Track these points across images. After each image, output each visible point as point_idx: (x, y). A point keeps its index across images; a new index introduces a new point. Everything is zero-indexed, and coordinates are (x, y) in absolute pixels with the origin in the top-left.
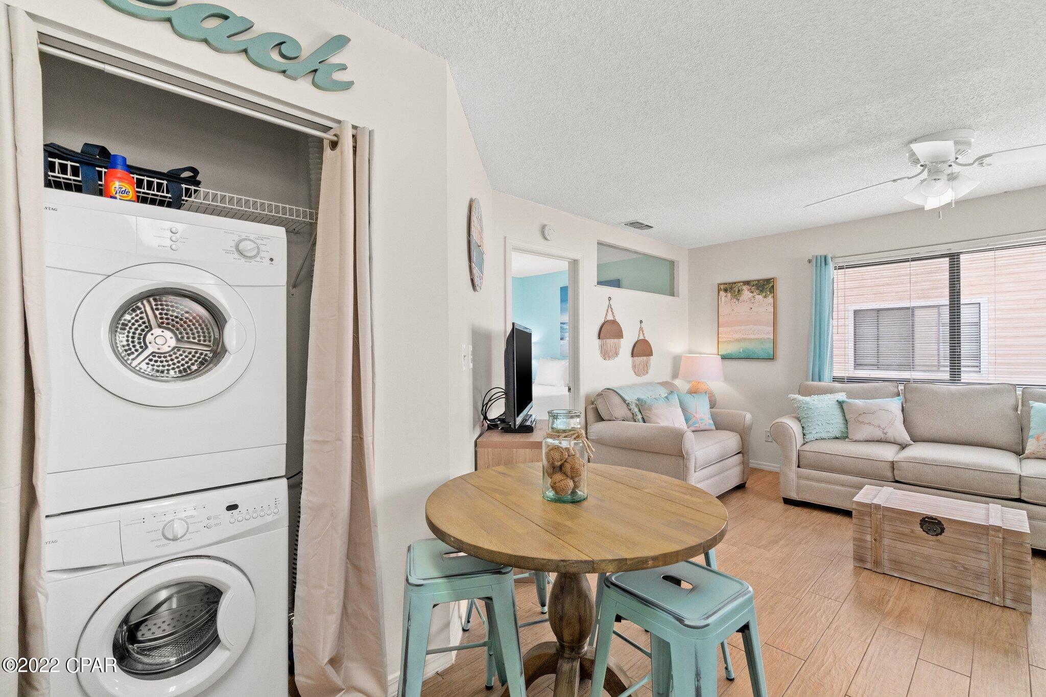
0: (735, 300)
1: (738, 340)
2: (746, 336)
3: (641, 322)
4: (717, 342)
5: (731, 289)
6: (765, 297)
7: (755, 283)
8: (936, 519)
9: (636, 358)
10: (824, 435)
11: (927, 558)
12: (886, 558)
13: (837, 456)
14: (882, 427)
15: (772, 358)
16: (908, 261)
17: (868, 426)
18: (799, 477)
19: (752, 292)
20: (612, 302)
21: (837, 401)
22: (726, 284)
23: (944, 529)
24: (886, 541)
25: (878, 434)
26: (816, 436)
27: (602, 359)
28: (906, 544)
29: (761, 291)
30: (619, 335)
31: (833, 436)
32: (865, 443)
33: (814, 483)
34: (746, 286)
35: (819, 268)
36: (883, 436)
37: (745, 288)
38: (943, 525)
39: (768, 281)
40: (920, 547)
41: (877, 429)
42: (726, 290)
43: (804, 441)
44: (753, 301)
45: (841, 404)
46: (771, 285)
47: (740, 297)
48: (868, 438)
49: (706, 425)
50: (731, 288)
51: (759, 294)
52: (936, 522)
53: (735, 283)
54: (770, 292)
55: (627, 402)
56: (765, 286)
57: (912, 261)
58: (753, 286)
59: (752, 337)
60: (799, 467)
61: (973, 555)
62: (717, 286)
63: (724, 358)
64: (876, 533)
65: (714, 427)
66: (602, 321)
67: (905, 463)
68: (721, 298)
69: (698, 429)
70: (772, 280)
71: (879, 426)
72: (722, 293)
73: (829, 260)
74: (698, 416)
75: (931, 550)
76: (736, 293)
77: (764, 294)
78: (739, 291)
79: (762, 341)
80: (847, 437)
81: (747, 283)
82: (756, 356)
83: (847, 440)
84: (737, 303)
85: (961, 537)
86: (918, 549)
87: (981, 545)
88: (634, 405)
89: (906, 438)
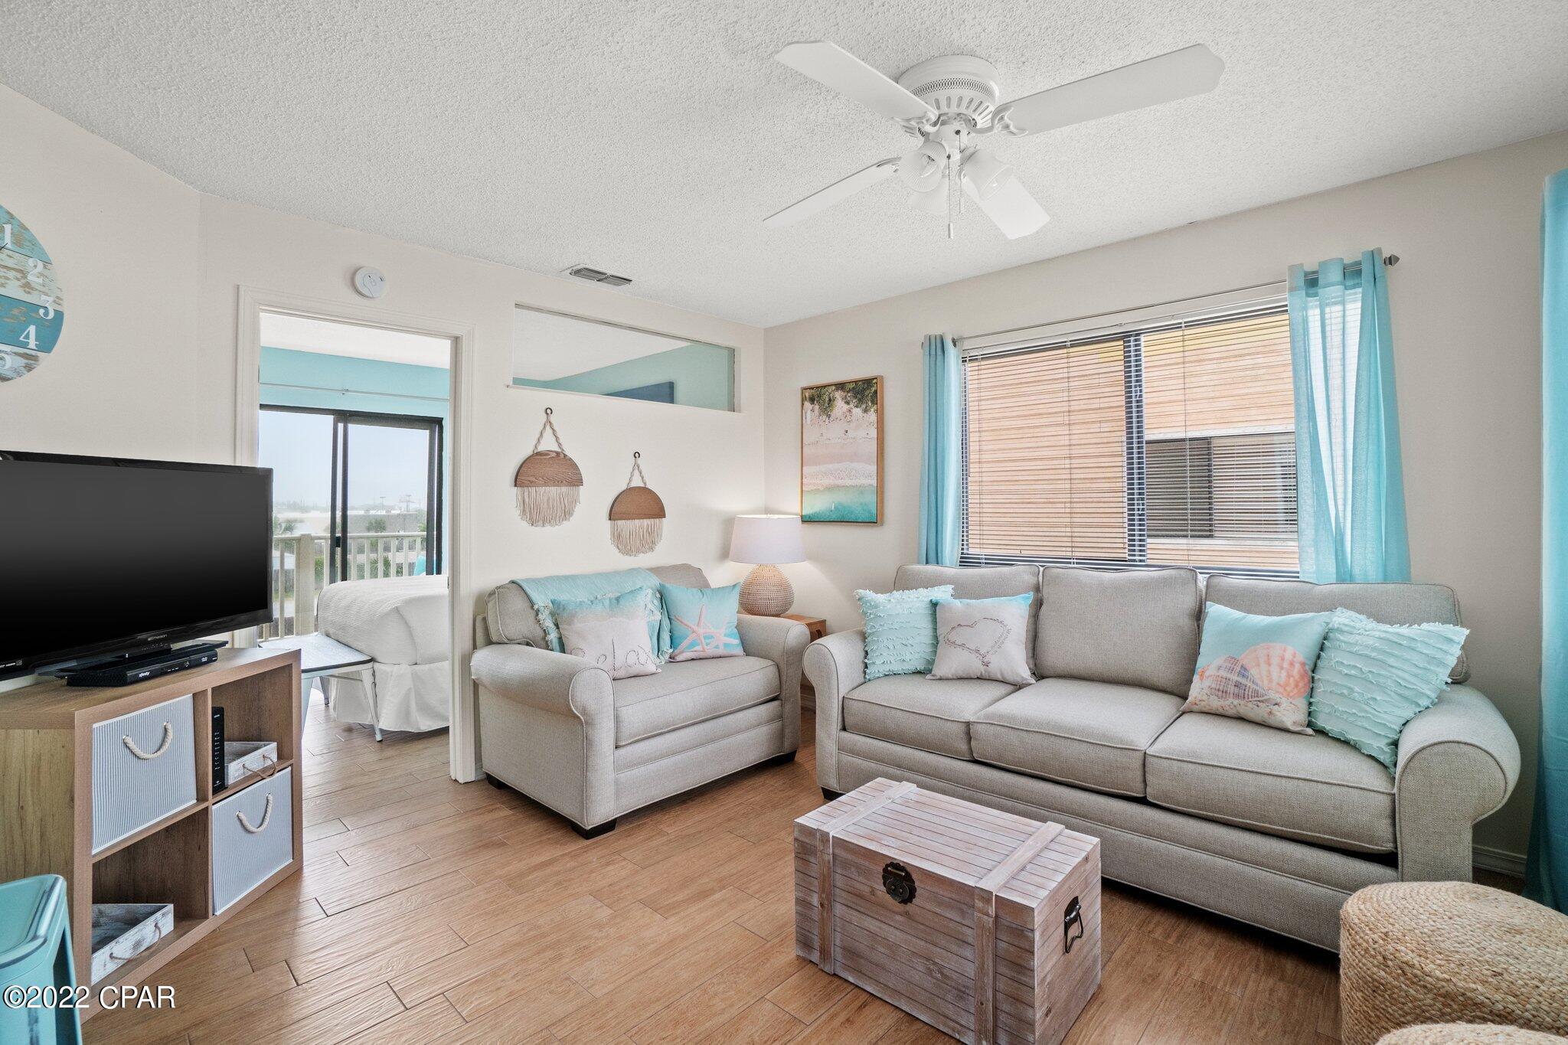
0: (825, 417)
1: (830, 489)
2: (840, 482)
3: (637, 455)
4: (800, 490)
5: (817, 396)
6: (866, 411)
7: (852, 386)
8: (902, 869)
9: (620, 522)
10: (897, 667)
11: (893, 947)
12: (838, 942)
13: (893, 711)
14: (982, 652)
15: (875, 521)
16: (1065, 347)
17: (959, 649)
18: (841, 748)
19: (848, 403)
20: (552, 418)
21: (931, 601)
22: (813, 388)
23: (915, 890)
24: (839, 909)
25: (976, 667)
26: (885, 669)
27: (525, 524)
28: (864, 917)
29: (860, 400)
30: (573, 477)
31: (912, 668)
32: (958, 682)
33: (860, 761)
34: (840, 392)
35: (933, 359)
36: (982, 669)
37: (838, 395)
38: (914, 882)
39: (868, 382)
40: (885, 927)
41: (974, 656)
42: (812, 400)
43: (865, 678)
44: (849, 417)
45: (934, 605)
46: (873, 389)
47: (831, 411)
48: (961, 674)
49: (717, 647)
50: (819, 396)
51: (857, 407)
52: (901, 875)
53: (825, 387)
54: (873, 402)
55: (536, 607)
56: (865, 391)
57: (1072, 346)
58: (848, 392)
59: (848, 482)
60: (844, 729)
61: (954, 948)
62: (800, 391)
63: (806, 520)
64: (823, 892)
65: (739, 651)
66: (529, 452)
67: (984, 726)
68: (806, 413)
69: (702, 655)
70: (875, 381)
71: (977, 651)
72: (807, 404)
73: (949, 344)
74: (701, 631)
75: (898, 933)
76: (826, 405)
77: (864, 406)
78: (830, 400)
79: (861, 490)
80: (930, 671)
81: (840, 386)
82: (853, 518)
83: (928, 677)
84: (827, 422)
85: (938, 910)
86: (880, 928)
87: (965, 929)
88: (547, 612)
89: (1024, 673)
